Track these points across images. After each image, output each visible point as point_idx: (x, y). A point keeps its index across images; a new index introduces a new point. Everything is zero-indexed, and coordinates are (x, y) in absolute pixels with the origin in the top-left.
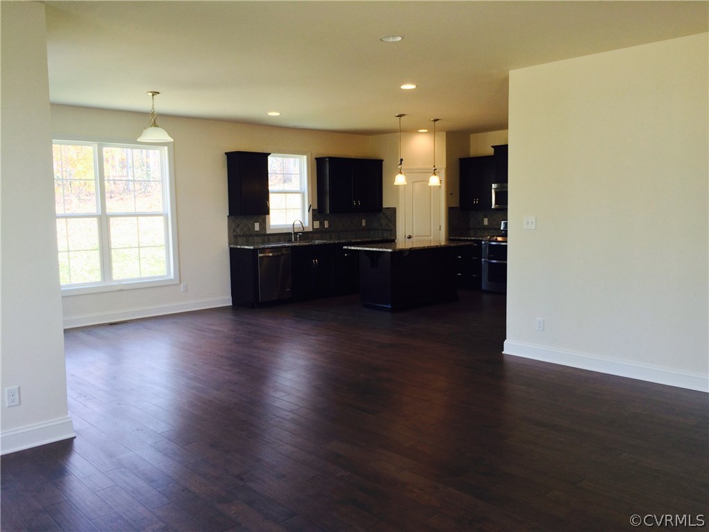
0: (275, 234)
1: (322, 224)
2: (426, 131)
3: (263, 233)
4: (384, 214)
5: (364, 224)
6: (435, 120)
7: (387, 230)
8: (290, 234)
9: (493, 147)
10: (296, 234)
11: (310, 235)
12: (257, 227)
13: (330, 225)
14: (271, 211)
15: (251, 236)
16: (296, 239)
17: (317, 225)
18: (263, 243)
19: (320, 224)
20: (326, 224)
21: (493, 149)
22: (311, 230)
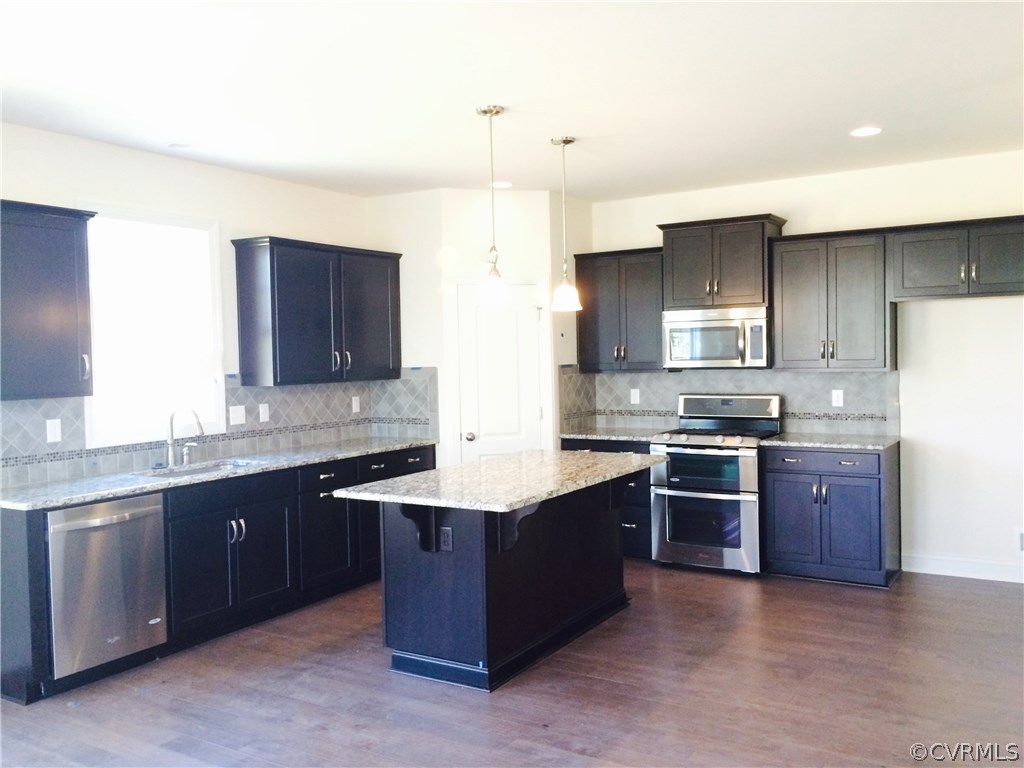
0: (115, 450)
1: (251, 412)
2: (509, 185)
3: (74, 447)
4: (406, 383)
5: (356, 407)
6: (567, 142)
7: (414, 421)
8: (160, 445)
9: (661, 227)
10: (179, 443)
11: (221, 443)
12: (54, 431)
13: (273, 416)
14: (97, 384)
15: (32, 459)
16: (179, 460)
17: (238, 415)
18: (76, 477)
19: (249, 412)
20: (264, 412)
21: (660, 233)
22: (223, 430)
